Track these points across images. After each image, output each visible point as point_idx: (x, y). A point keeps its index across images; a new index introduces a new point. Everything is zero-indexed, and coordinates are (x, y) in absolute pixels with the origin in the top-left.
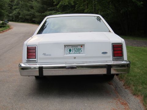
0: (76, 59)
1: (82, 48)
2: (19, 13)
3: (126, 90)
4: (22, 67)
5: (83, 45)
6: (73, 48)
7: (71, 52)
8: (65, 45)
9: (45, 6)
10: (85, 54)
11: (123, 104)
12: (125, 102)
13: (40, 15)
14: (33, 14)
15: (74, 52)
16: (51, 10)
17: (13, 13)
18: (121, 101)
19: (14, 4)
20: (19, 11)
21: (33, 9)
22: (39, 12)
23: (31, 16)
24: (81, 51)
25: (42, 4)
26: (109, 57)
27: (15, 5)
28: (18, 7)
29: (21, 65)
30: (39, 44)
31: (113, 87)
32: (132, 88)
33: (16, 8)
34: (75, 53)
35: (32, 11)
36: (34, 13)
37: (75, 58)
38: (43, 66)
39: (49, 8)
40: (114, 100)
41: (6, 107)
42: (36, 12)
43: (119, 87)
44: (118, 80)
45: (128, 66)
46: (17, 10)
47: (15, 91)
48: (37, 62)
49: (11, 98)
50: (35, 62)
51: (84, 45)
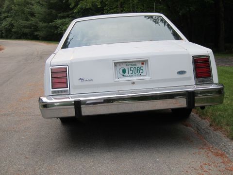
0: (135, 85)
1: (144, 66)
2: (12, 25)
3: (217, 133)
4: (44, 104)
5: (145, 61)
6: (129, 67)
7: (126, 74)
8: (115, 63)
9: (54, 11)
10: (149, 76)
11: (218, 155)
12: (220, 152)
13: (47, 27)
14: (35, 24)
15: (130, 74)
16: (64, 17)
17: (3, 25)
18: (212, 150)
19: (4, 10)
20: (12, 21)
21: (35, 16)
22: (45, 22)
23: (31, 28)
24: (141, 71)
25: (49, 9)
26: (189, 79)
27: (4, 12)
28: (9, 14)
29: (42, 100)
30: (72, 63)
31: (192, 130)
32: (226, 130)
33: (7, 17)
34: (133, 76)
35: (33, 20)
36: (37, 23)
37: (133, 83)
38: (81, 99)
39: (59, 15)
40: (201, 150)
41: (24, 172)
42: (39, 22)
43: (204, 130)
44: (199, 118)
45: (220, 92)
46: (9, 20)
47: (32, 146)
48: (70, 94)
49: (27, 157)
50: (66, 93)
51: (147, 60)
